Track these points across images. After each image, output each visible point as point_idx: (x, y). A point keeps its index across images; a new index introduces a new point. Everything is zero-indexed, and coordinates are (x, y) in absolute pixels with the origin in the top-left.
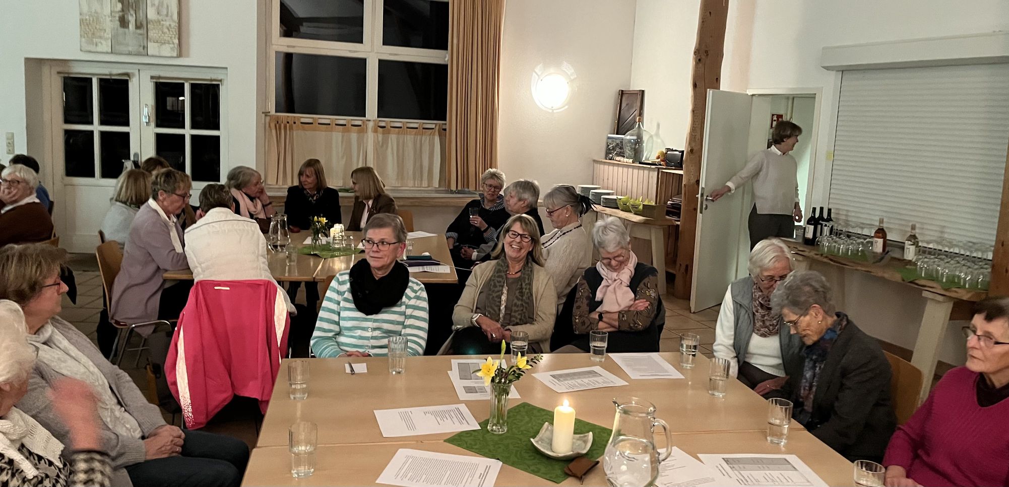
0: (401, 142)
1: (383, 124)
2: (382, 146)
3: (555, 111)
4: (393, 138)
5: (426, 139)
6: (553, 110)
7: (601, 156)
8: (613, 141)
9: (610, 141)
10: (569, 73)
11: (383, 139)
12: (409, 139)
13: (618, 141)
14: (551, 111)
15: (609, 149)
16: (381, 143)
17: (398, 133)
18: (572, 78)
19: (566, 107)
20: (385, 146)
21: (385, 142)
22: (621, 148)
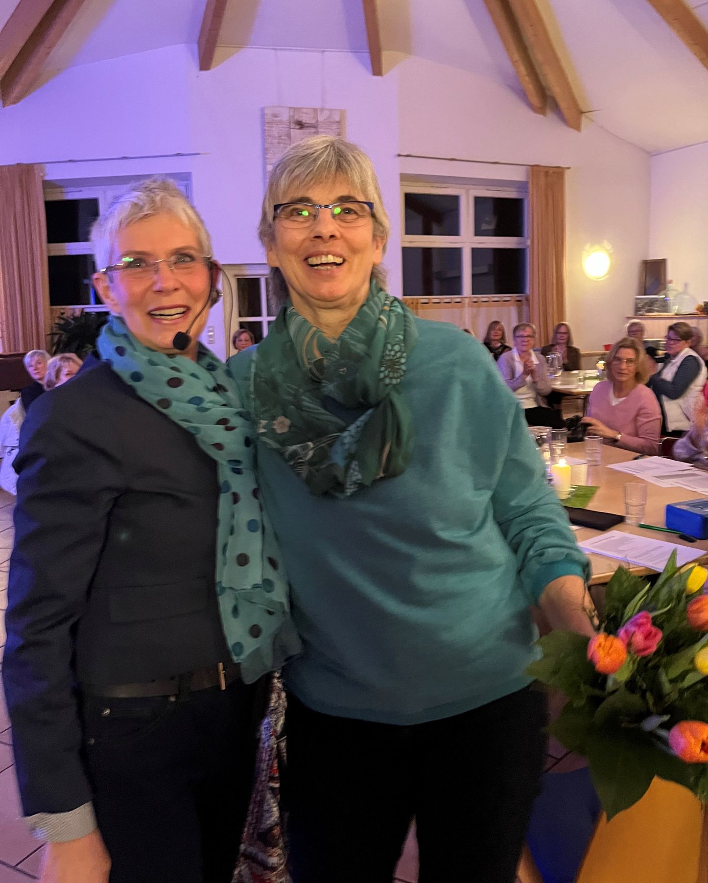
1: (475, 300)
3: (599, 280)
4: (483, 310)
5: (505, 310)
7: (630, 313)
8: (641, 301)
9: (638, 301)
10: (609, 249)
11: (476, 312)
12: (494, 310)
13: (647, 301)
14: (596, 280)
15: (639, 308)
17: (486, 307)
18: (611, 252)
19: (608, 276)
20: (477, 317)
21: (478, 314)
22: (650, 306)
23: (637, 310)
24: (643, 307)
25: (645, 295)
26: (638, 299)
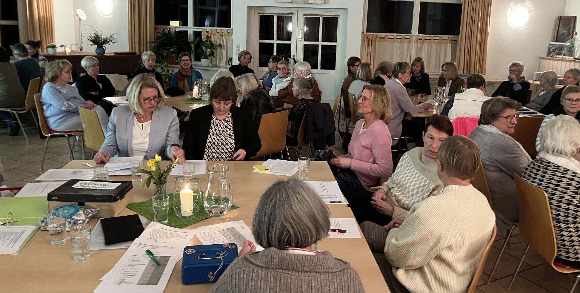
0: (430, 47)
1: (421, 38)
2: (420, 50)
3: (519, 29)
4: (426, 45)
5: (443, 46)
6: (518, 28)
7: (545, 55)
8: (553, 46)
9: (551, 46)
10: (529, 7)
11: (420, 46)
12: (434, 45)
13: (557, 46)
14: (517, 29)
15: (551, 51)
16: (419, 49)
17: (429, 43)
18: (531, 9)
19: (526, 26)
20: (421, 50)
21: (421, 48)
22: (559, 50)
23: (549, 52)
24: (554, 51)
25: (556, 42)
26: (550, 44)
